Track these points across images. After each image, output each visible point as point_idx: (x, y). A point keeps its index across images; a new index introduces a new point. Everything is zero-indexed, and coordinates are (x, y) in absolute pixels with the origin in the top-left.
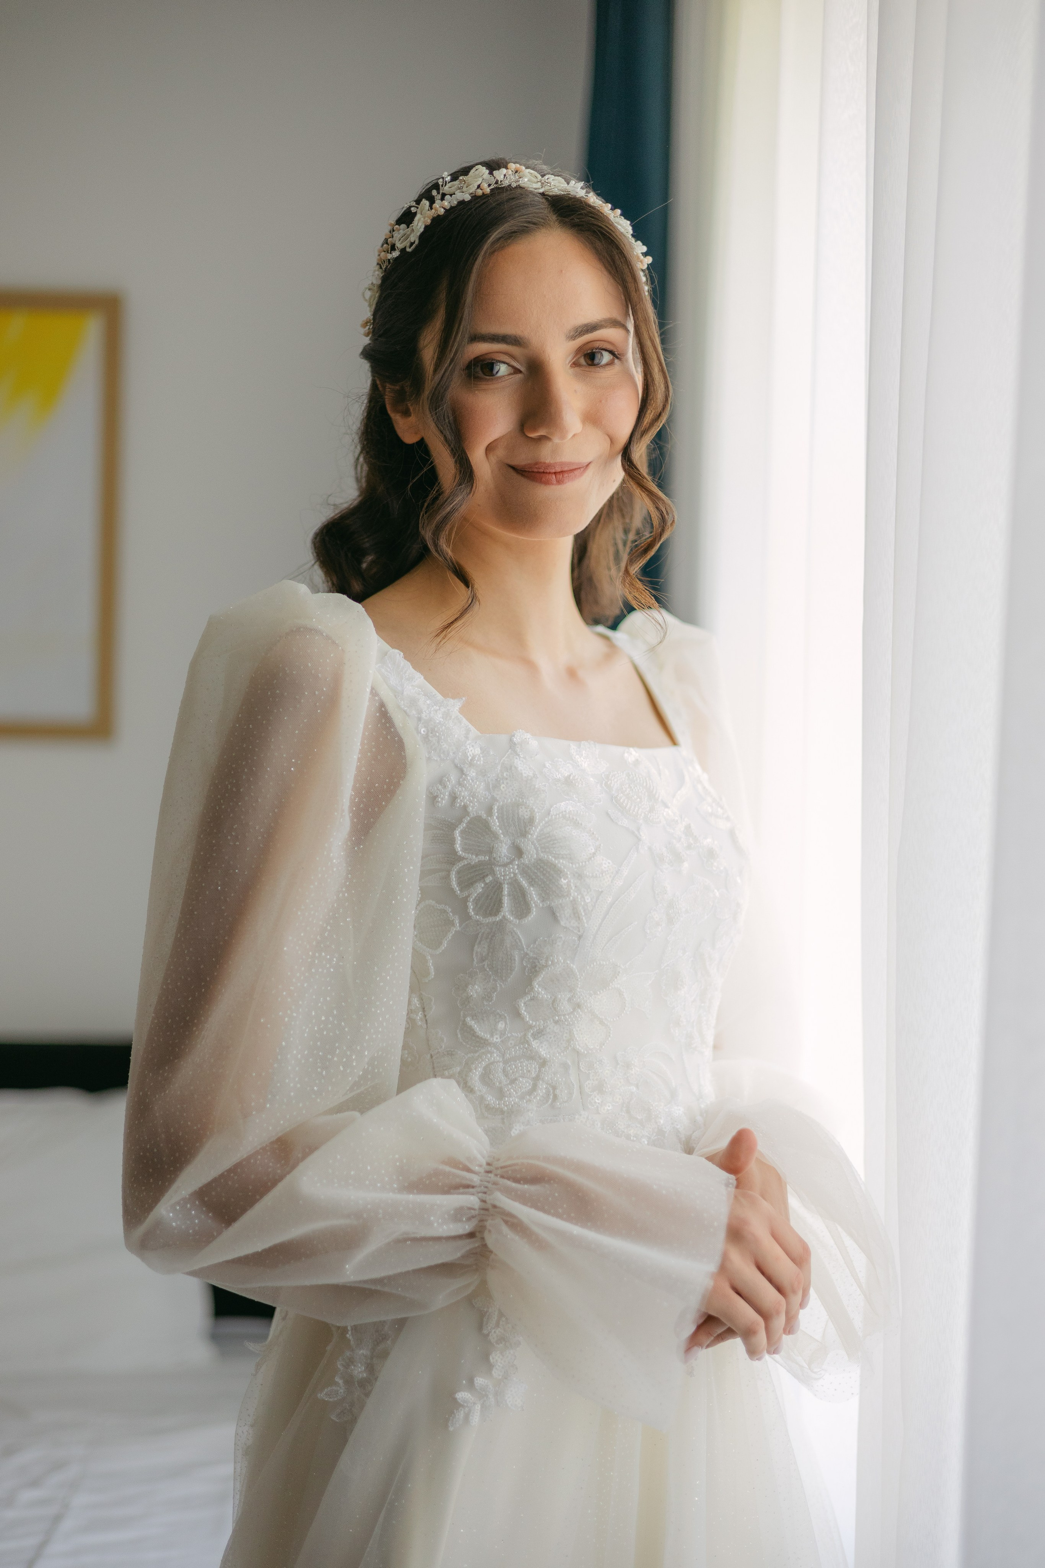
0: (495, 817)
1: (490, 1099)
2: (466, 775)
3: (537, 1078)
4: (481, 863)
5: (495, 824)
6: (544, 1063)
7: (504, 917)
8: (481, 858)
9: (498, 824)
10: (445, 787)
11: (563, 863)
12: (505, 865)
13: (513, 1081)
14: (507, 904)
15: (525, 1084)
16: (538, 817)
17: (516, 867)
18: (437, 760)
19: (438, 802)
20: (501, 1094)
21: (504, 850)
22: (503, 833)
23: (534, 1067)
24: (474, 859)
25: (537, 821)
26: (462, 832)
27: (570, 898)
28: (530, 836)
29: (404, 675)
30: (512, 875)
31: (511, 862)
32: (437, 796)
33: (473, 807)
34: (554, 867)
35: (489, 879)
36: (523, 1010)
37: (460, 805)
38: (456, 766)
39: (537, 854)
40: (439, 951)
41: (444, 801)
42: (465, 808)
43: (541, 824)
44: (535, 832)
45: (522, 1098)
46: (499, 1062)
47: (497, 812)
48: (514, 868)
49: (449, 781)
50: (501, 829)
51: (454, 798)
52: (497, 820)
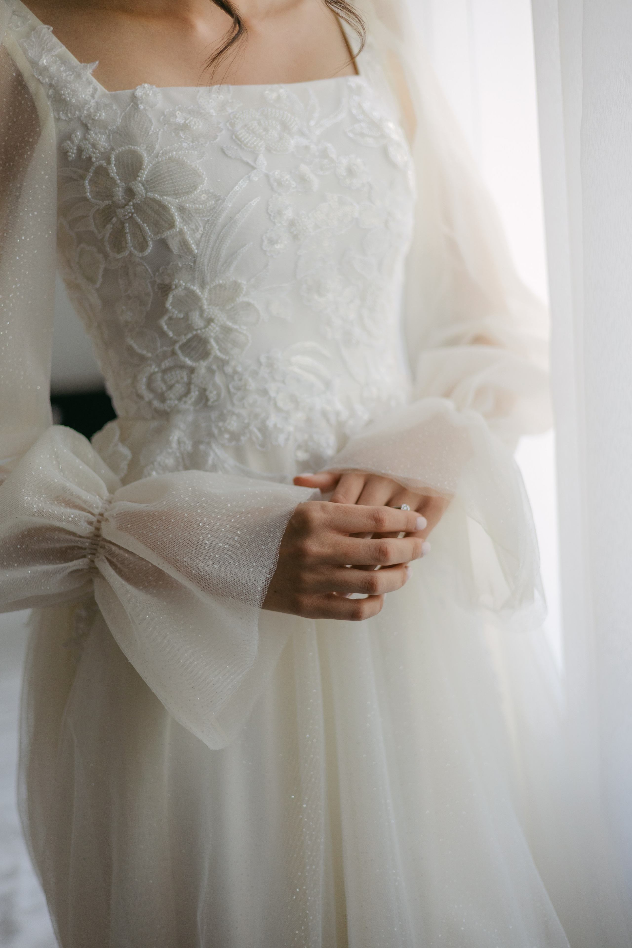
0: (113, 165)
1: (156, 403)
2: (90, 130)
3: (189, 384)
4: (108, 207)
5: (113, 170)
6: (192, 370)
7: (130, 251)
8: (106, 202)
9: (115, 171)
10: (73, 142)
11: (166, 199)
12: (123, 207)
13: (170, 387)
14: (131, 240)
15: (179, 388)
16: (146, 160)
17: (132, 207)
18: (65, 120)
19: (70, 156)
20: (162, 398)
21: (119, 193)
22: (119, 179)
23: (185, 374)
24: (103, 204)
25: (146, 164)
26: (91, 181)
27: (177, 229)
28: (139, 178)
29: (46, 47)
30: (130, 215)
31: (127, 204)
32: (68, 152)
33: (96, 158)
34: (160, 204)
35: (114, 220)
36: (165, 327)
37: (86, 157)
38: (82, 123)
39: (146, 194)
40: (98, 285)
41: (72, 155)
42: (90, 158)
43: (149, 167)
44: (144, 175)
45: (180, 399)
46: (158, 372)
47: (115, 161)
48: (130, 208)
49: (76, 136)
50: (118, 175)
51: (80, 151)
52: (114, 168)
